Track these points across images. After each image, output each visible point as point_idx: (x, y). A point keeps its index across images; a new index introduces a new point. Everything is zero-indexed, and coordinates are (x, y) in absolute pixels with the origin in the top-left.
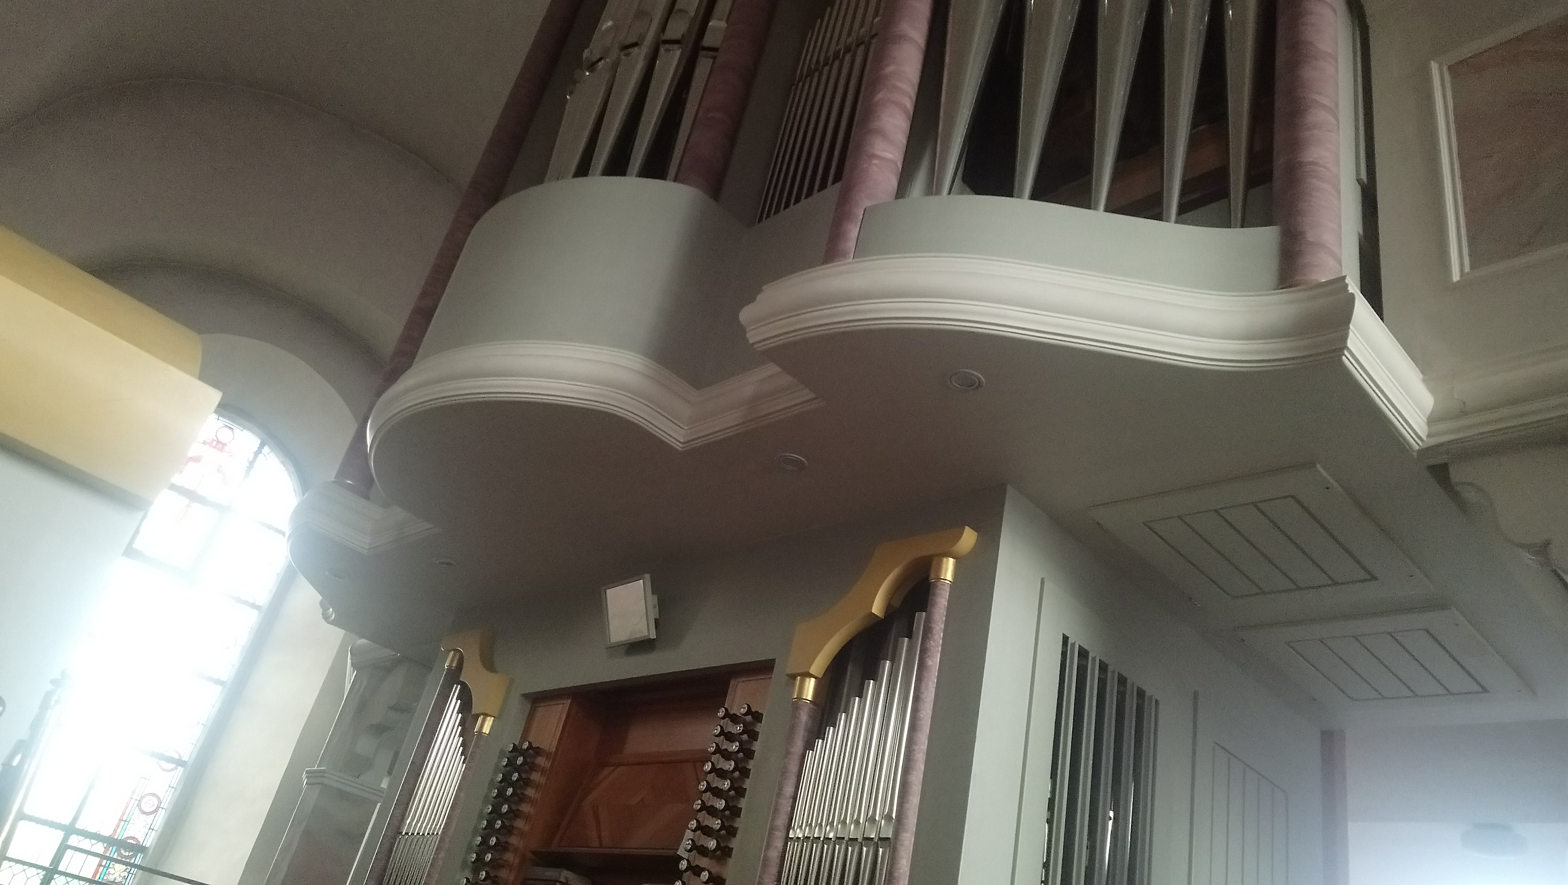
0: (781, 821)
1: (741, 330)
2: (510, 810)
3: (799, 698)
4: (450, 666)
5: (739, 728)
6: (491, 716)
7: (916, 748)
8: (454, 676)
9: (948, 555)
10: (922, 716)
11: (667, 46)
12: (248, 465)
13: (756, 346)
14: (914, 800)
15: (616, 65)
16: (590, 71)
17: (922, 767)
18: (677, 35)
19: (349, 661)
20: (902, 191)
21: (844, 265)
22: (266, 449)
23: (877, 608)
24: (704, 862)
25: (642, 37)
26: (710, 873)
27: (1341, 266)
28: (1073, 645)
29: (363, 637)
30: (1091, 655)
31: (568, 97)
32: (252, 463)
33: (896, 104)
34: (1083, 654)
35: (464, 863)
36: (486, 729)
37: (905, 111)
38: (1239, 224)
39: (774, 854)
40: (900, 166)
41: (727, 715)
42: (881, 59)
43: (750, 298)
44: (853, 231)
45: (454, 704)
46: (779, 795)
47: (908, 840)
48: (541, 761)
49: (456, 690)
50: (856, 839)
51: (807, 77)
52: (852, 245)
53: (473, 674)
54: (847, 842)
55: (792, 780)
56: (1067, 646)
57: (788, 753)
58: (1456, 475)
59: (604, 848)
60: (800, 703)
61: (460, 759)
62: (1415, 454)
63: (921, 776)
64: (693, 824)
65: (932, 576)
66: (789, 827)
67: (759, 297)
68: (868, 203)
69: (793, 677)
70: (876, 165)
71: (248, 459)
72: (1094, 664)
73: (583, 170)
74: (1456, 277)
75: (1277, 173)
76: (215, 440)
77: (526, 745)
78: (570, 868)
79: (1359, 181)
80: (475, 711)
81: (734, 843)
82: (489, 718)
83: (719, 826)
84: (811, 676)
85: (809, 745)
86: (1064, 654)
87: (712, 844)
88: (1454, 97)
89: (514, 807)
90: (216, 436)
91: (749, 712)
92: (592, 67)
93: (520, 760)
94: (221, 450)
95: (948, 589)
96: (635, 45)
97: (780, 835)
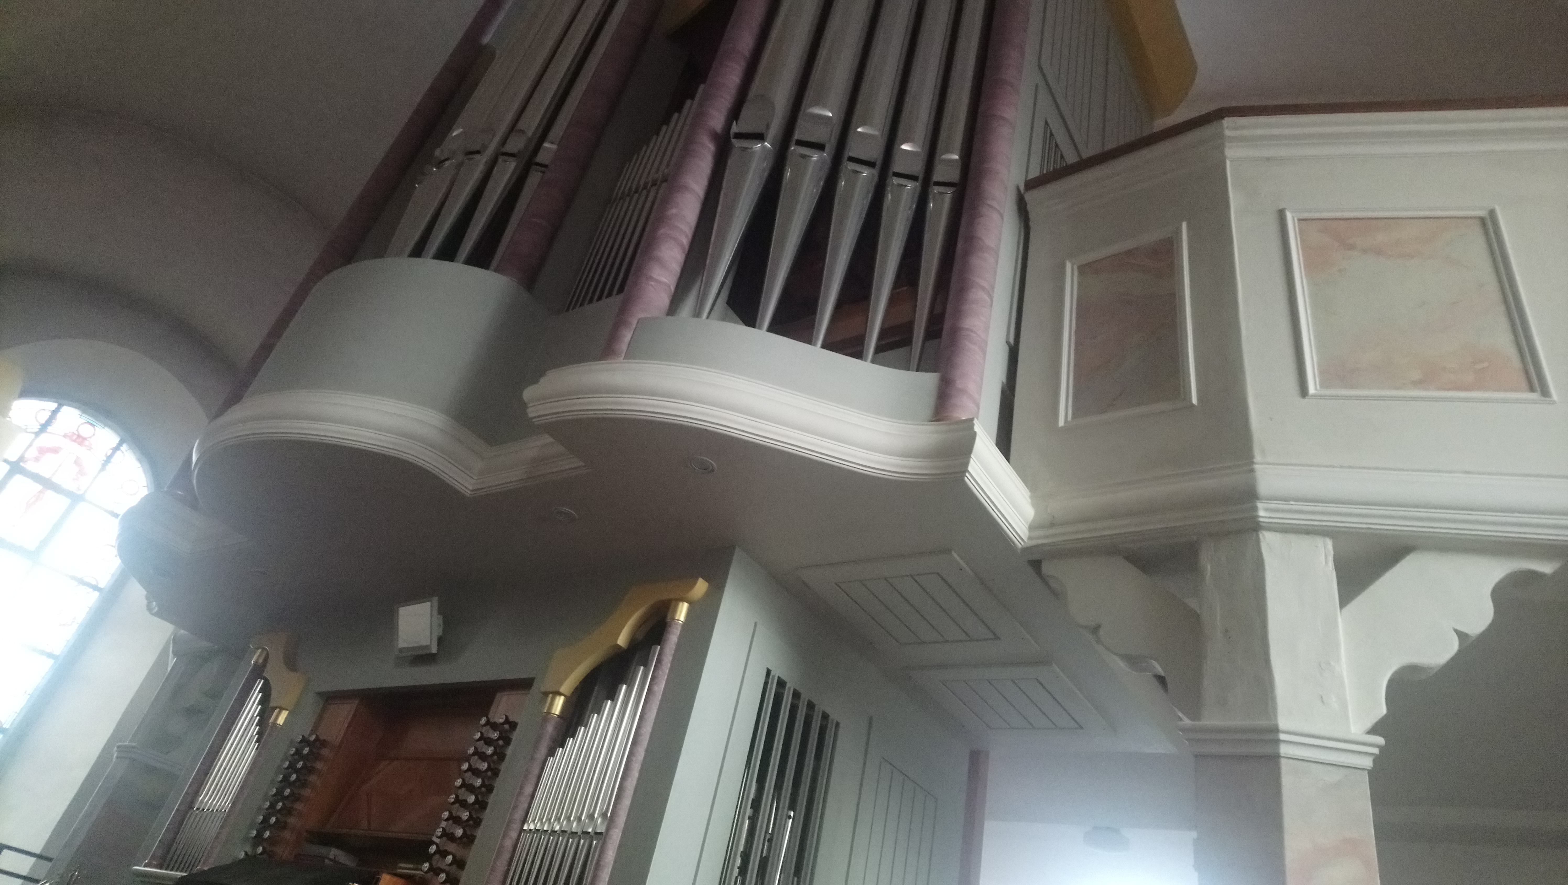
0: (519, 815)
1: (523, 406)
2: (292, 794)
3: (549, 713)
4: (256, 662)
5: (496, 735)
6: (287, 710)
7: (634, 759)
8: (258, 672)
9: (683, 600)
10: (643, 732)
11: (506, 158)
12: (105, 459)
13: (534, 420)
14: (627, 802)
15: (460, 165)
16: (437, 168)
17: (637, 775)
18: (514, 150)
19: (171, 649)
20: (673, 308)
21: (616, 363)
22: (124, 447)
23: (622, 640)
24: (452, 847)
25: (485, 147)
26: (454, 857)
27: (978, 409)
28: (774, 677)
29: (184, 629)
30: (788, 685)
31: (417, 185)
32: (109, 458)
33: (674, 239)
34: (781, 684)
35: (246, 839)
36: (281, 721)
37: (681, 245)
38: (915, 369)
39: (509, 843)
40: (673, 289)
41: (488, 723)
42: (666, 202)
43: (535, 381)
44: (627, 336)
45: (256, 696)
46: (520, 793)
47: (616, 836)
48: (325, 752)
49: (260, 684)
50: (576, 833)
51: (620, 199)
52: (624, 348)
53: (276, 672)
54: (569, 835)
55: (533, 780)
56: (769, 678)
57: (533, 758)
58: (1047, 568)
59: (371, 831)
60: (549, 716)
61: (254, 746)
62: (1019, 551)
63: (635, 782)
64: (446, 814)
65: (669, 617)
66: (524, 821)
67: (542, 380)
68: (642, 315)
69: (546, 694)
70: (651, 285)
71: (106, 454)
72: (789, 692)
73: (418, 252)
74: (1061, 423)
75: (945, 333)
76: (75, 434)
77: (313, 738)
78: (340, 846)
79: (1008, 343)
80: (272, 704)
81: (479, 833)
82: (284, 711)
83: (467, 817)
84: (560, 694)
85: (551, 753)
86: (766, 684)
87: (459, 832)
88: (1079, 289)
89: (296, 792)
90: (77, 430)
91: (507, 721)
92: (440, 163)
93: (306, 751)
94: (81, 444)
95: (679, 628)
96: (478, 152)
97: (516, 826)
